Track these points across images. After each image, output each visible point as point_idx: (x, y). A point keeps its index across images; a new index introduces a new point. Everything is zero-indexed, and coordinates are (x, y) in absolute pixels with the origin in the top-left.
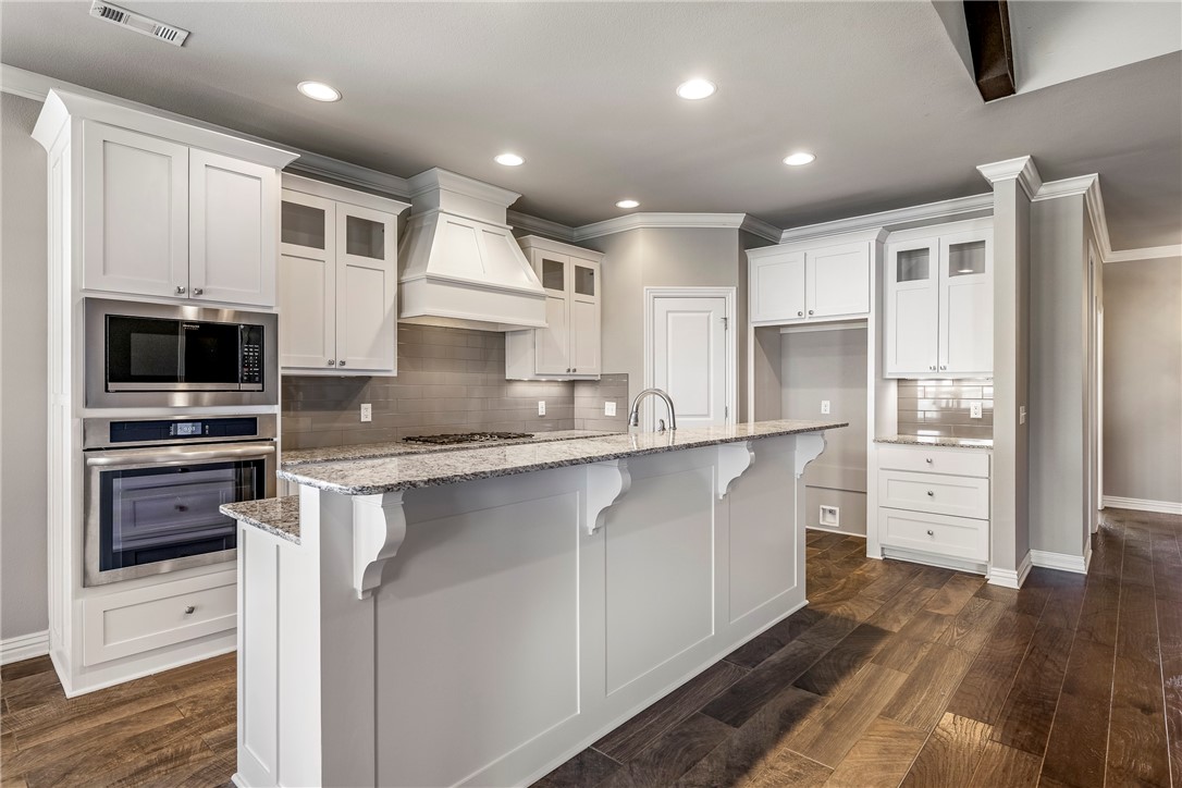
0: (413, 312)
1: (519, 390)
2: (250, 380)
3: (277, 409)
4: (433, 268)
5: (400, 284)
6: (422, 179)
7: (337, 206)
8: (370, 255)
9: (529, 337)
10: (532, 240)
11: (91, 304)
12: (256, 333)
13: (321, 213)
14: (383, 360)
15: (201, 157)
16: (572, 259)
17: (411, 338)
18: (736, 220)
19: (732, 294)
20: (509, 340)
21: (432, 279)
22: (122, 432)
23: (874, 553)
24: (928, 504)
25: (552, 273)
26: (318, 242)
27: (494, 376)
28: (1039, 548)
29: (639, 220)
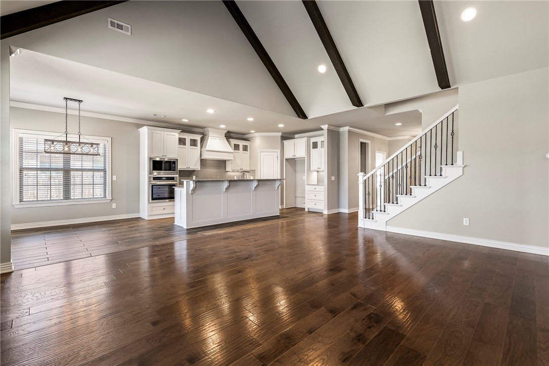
0: (204, 157)
1: (229, 174)
2: (173, 170)
3: (178, 176)
4: (207, 148)
5: (201, 151)
6: (206, 129)
7: (188, 137)
8: (195, 146)
9: (231, 161)
10: (231, 140)
11: (151, 159)
12: (174, 163)
13: (185, 139)
14: (197, 167)
15: (166, 133)
16: (242, 143)
17: (203, 162)
18: (280, 134)
19: (279, 151)
20: (227, 162)
21: (207, 151)
22: (155, 178)
23: (306, 210)
24: (315, 198)
25: (236, 147)
26: (185, 144)
27: (223, 170)
28: (341, 208)
29: (257, 134)
